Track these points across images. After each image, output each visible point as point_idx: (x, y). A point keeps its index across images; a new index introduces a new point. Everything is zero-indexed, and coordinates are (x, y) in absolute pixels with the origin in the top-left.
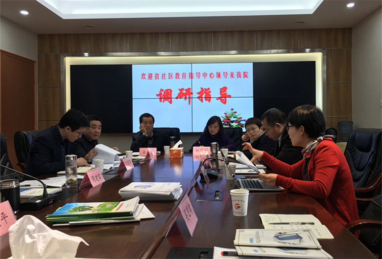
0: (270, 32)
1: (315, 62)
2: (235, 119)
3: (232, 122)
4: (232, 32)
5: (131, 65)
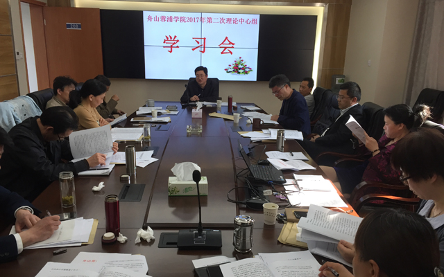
1: (317, 16)
2: (242, 67)
3: (240, 69)
5: (142, 12)
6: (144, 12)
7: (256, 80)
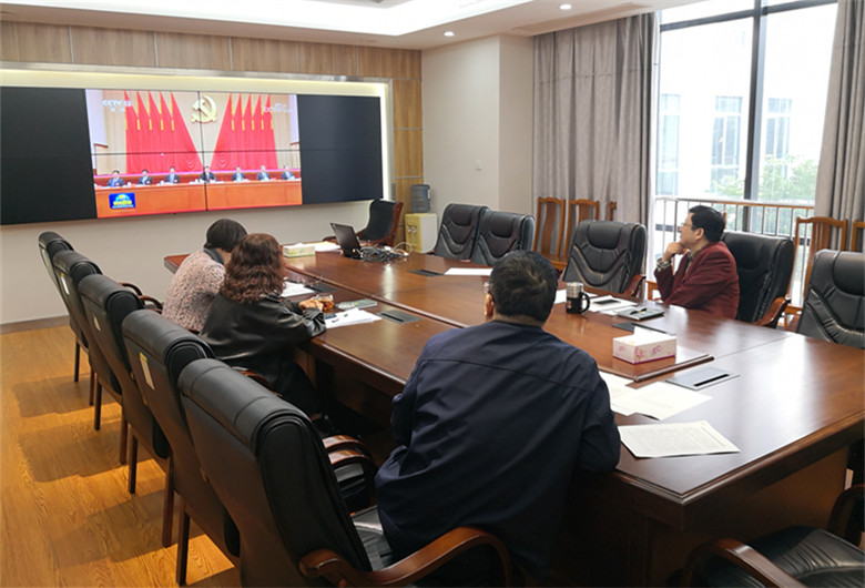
0: (318, 45)
1: (379, 98)
4: (261, 41)
5: (83, 91)
6: (87, 91)
7: (300, 203)
